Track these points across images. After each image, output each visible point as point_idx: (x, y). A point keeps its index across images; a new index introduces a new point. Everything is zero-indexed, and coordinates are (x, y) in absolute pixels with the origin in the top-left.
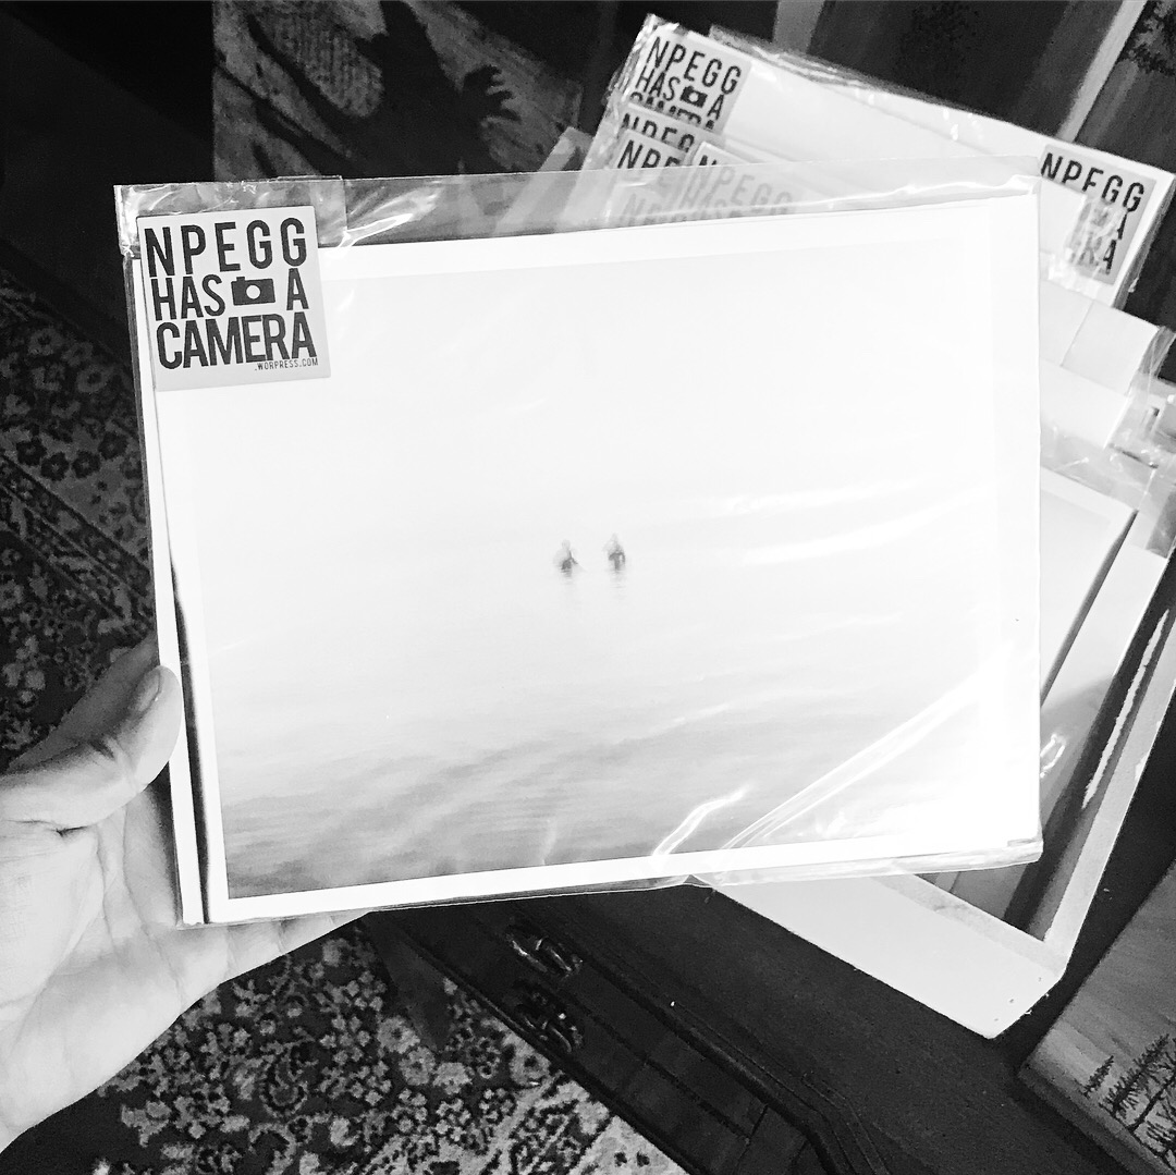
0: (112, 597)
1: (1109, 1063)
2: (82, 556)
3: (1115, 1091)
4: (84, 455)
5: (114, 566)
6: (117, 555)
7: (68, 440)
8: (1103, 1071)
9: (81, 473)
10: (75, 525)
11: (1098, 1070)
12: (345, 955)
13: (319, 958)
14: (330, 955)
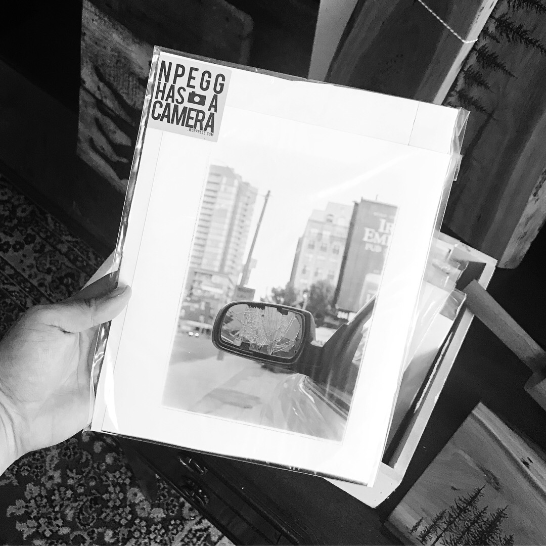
0: (26, 303)
1: (421, 520)
2: (15, 285)
3: (423, 532)
4: (17, 243)
5: (27, 290)
6: (29, 285)
7: (11, 236)
8: (418, 524)
9: (16, 250)
10: (12, 272)
11: (416, 523)
12: (115, 460)
13: (104, 460)
14: (109, 460)
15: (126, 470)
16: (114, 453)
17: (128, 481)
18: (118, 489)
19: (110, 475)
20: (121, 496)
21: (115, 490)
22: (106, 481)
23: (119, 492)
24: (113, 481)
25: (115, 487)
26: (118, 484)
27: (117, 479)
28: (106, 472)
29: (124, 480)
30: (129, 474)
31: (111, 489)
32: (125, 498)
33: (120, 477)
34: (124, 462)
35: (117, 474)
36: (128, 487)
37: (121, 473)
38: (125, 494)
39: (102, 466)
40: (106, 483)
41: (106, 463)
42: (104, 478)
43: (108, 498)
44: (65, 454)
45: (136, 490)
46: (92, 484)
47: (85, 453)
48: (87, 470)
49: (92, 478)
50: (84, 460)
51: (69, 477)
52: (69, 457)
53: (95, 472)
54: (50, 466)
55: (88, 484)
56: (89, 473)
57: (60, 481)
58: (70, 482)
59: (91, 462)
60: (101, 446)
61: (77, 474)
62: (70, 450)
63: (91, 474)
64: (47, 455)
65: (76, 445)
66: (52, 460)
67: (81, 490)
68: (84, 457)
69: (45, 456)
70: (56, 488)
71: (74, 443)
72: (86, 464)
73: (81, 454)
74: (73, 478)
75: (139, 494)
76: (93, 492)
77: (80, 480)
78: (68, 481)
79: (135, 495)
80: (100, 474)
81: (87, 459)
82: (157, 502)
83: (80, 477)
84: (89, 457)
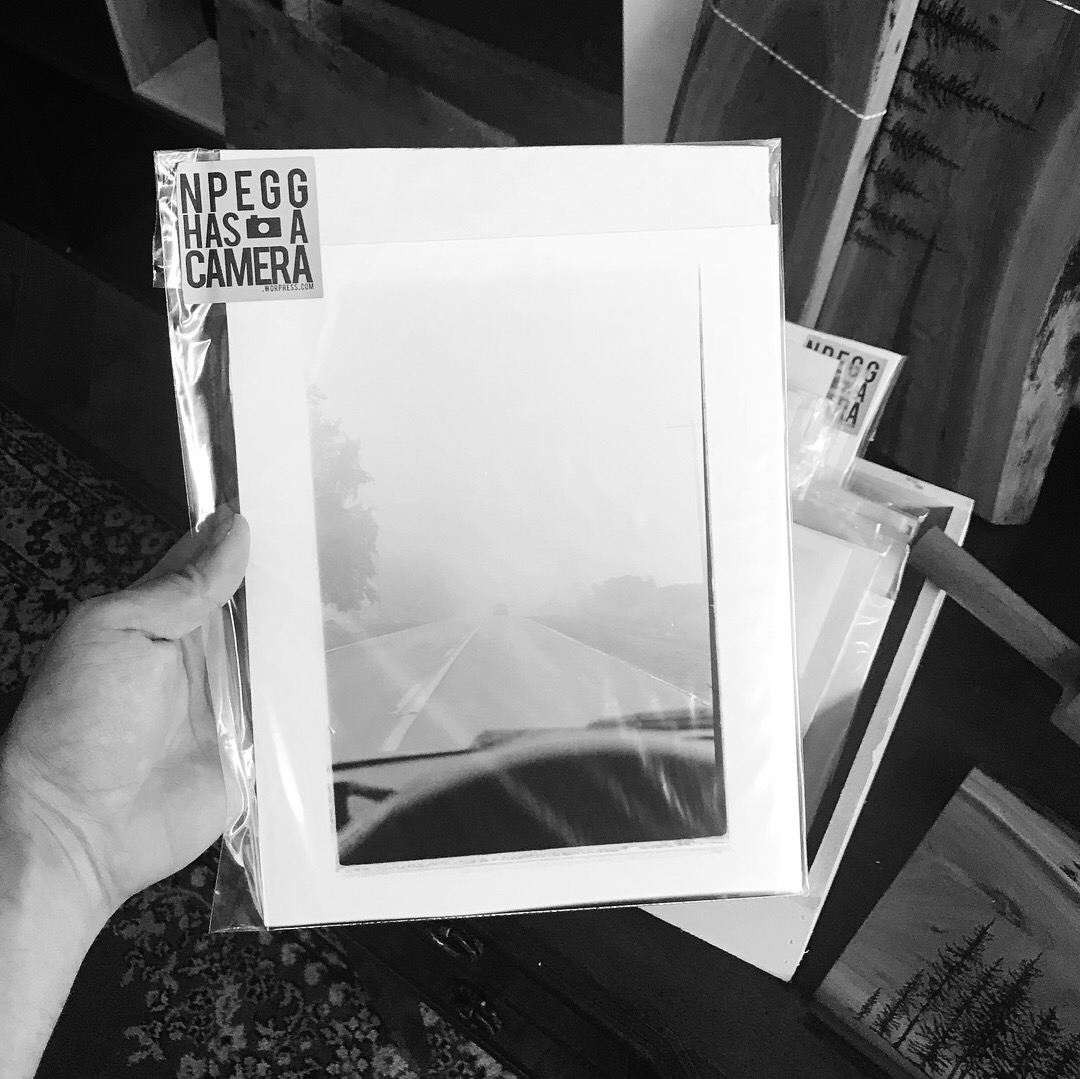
12: (348, 995)
13: (326, 998)
14: (335, 997)
15: (368, 1014)
16: (343, 983)
17: (373, 1035)
18: (356, 1052)
19: (339, 1027)
20: (362, 1065)
21: (349, 1054)
22: (332, 1039)
23: (358, 1058)
24: (345, 1038)
25: (349, 1048)
26: (355, 1040)
27: (353, 1032)
28: (330, 1021)
29: (366, 1034)
30: (376, 1021)
31: (342, 1053)
32: (370, 1069)
33: (357, 1029)
34: (363, 999)
35: (353, 1024)
36: (375, 1046)
37: (360, 1020)
38: (369, 1060)
39: (323, 1009)
40: (332, 1043)
41: (330, 1004)
42: (328, 1034)
43: (338, 1072)
44: (252, 992)
45: (389, 1051)
46: (306, 1045)
47: (289, 986)
48: (294, 1019)
49: (304, 1034)
50: (286, 1002)
51: (261, 1037)
52: (259, 997)
53: (310, 1023)
54: (224, 1018)
55: (298, 1046)
56: (298, 1025)
57: (243, 1045)
58: (264, 1045)
59: (302, 1004)
60: (318, 971)
61: (275, 1029)
62: (259, 981)
63: (304, 1028)
64: (217, 997)
65: (272, 973)
66: (226, 1007)
67: (284, 1060)
68: (288, 995)
69: (213, 999)
70: (237, 1059)
71: (267, 969)
72: (293, 1008)
73: (282, 988)
74: (268, 1037)
75: (397, 1059)
76: (307, 1061)
77: (280, 1040)
78: (260, 1044)
79: (389, 1061)
80: (318, 1027)
81: (294, 998)
82: (431, 1071)
83: (282, 1033)
84: (298, 994)
